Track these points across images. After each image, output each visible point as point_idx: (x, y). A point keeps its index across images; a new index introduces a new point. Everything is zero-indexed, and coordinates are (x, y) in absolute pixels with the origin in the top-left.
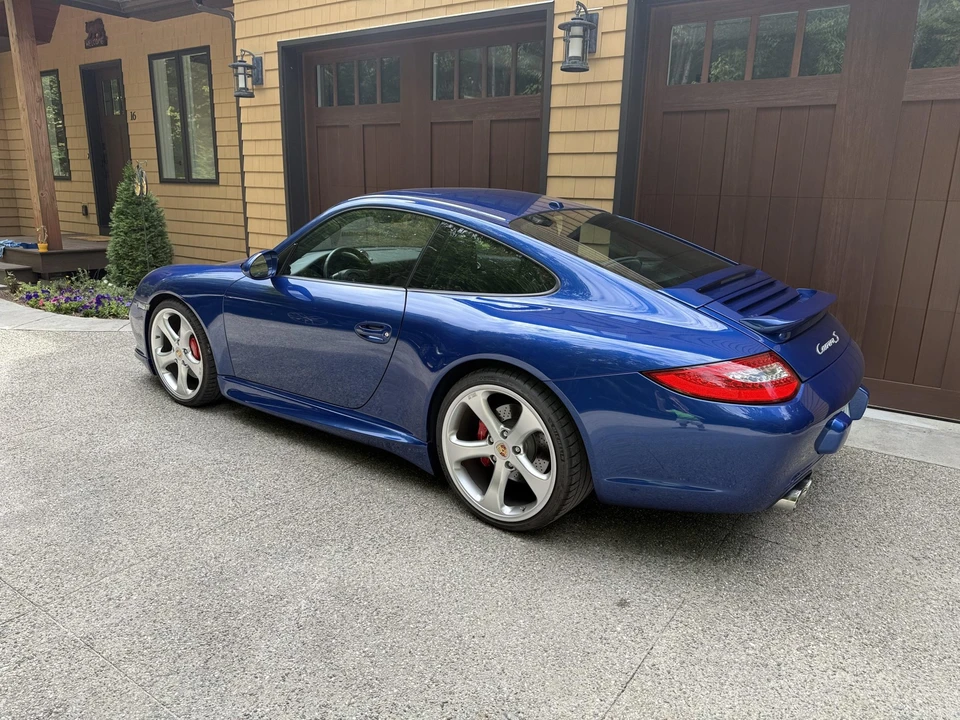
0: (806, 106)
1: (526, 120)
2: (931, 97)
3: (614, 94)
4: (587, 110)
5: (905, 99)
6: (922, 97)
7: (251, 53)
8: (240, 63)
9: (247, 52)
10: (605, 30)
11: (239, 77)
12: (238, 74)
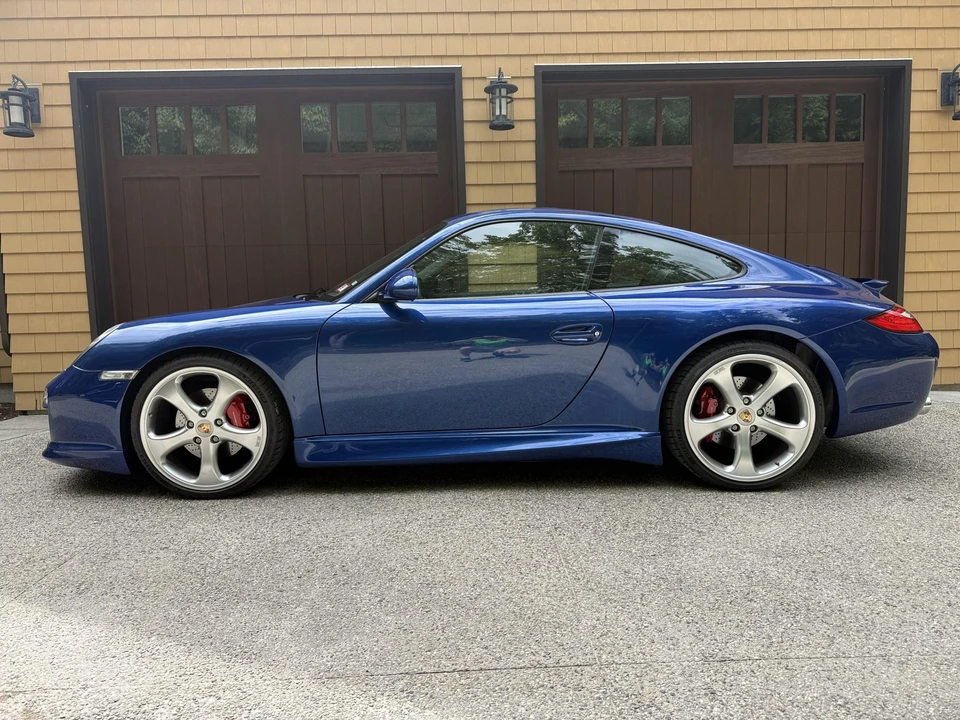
0: (669, 168)
1: (422, 175)
2: (750, 163)
3: (529, 152)
4: (502, 166)
5: (735, 164)
6: (744, 163)
7: (22, 82)
8: (14, 91)
9: (18, 79)
10: (515, 95)
11: (8, 109)
12: (9, 105)
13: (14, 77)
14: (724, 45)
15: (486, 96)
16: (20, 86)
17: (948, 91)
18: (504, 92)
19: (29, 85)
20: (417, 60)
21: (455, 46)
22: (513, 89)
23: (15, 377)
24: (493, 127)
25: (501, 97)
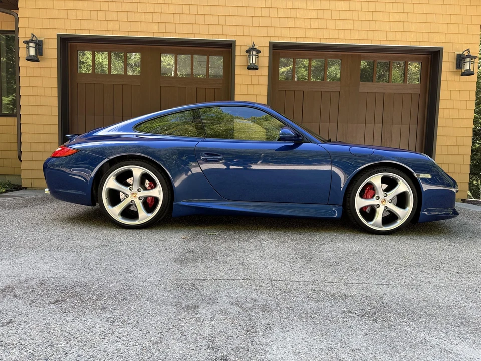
0: (329, 91)
1: (215, 89)
3: (264, 81)
4: (252, 86)
5: (360, 91)
6: (364, 91)
7: (35, 37)
8: (32, 41)
9: (34, 36)
10: (259, 54)
11: (29, 49)
12: (29, 47)
13: (32, 34)
14: (357, 37)
15: (246, 54)
16: (34, 38)
17: (460, 62)
18: (254, 53)
19: (38, 38)
20: (216, 36)
21: (233, 30)
22: (258, 52)
23: (22, 171)
24: (248, 68)
25: (253, 55)
